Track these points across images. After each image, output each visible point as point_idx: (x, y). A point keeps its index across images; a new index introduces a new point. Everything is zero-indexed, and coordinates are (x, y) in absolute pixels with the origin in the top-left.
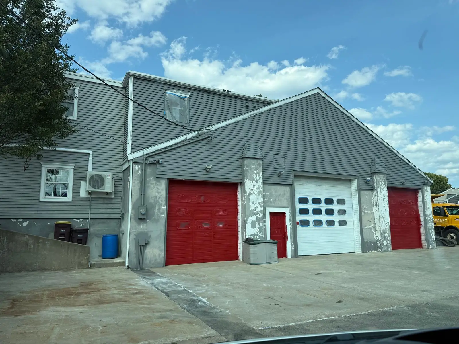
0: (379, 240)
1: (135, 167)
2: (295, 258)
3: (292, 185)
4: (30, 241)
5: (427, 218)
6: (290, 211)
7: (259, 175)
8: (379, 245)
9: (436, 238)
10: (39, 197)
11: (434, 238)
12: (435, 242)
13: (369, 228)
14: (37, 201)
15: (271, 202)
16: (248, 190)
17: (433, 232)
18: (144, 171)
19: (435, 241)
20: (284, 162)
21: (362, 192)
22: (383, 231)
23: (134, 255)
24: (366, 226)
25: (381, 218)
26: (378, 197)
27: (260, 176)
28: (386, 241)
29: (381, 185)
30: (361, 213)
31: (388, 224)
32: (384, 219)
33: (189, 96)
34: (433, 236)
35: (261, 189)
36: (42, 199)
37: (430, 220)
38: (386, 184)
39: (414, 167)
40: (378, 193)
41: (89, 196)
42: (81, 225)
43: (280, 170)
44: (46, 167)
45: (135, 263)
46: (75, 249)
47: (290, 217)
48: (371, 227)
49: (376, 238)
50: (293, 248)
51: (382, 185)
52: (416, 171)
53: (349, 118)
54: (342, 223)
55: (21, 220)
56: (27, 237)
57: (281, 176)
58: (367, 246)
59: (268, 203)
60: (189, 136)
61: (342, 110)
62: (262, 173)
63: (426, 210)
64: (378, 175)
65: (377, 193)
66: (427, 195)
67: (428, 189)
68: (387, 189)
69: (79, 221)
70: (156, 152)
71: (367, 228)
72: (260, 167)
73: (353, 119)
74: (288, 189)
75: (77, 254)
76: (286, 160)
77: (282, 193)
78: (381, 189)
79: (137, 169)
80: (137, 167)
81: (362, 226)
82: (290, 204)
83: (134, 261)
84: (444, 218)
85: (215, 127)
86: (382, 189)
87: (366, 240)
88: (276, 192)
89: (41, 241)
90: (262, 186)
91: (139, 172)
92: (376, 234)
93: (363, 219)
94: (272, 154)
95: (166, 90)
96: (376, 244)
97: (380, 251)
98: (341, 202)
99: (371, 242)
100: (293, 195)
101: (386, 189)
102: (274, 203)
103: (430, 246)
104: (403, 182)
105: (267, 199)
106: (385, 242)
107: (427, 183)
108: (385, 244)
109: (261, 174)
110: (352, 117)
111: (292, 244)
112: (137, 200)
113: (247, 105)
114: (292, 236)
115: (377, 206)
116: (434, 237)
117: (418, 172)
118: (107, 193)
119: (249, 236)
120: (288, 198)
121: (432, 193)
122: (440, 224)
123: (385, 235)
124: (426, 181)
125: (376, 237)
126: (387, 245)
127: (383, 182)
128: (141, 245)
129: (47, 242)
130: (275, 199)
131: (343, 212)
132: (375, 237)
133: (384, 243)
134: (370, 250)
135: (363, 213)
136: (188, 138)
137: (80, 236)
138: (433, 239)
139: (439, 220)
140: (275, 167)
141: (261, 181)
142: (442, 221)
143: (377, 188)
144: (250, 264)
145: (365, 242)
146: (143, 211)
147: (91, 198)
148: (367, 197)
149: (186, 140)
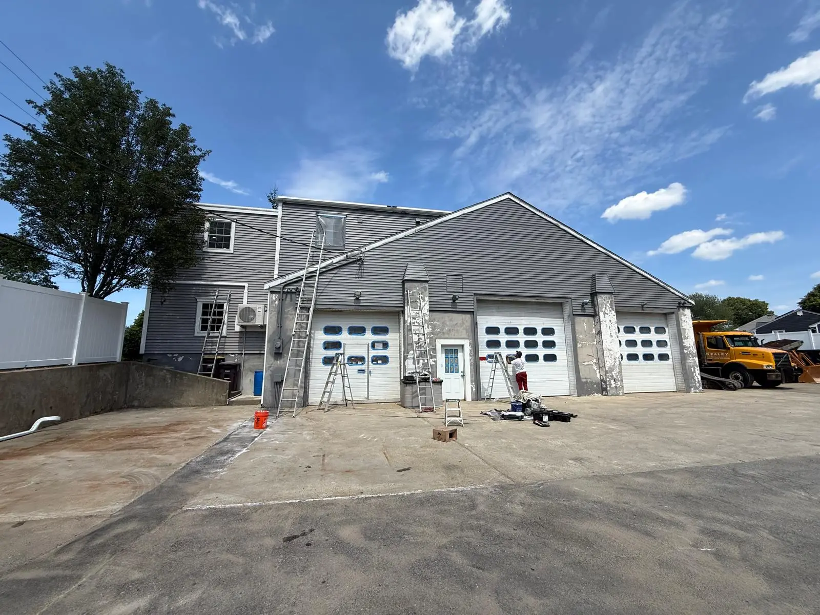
0: (605, 379)
1: (272, 296)
2: (477, 401)
3: (473, 312)
4: (167, 376)
5: (685, 351)
6: (470, 344)
7: (424, 300)
8: (604, 386)
9: (702, 378)
10: (194, 332)
11: (698, 379)
12: (701, 384)
13: (589, 365)
14: (192, 336)
15: (443, 333)
16: (408, 320)
17: (696, 370)
18: (282, 301)
19: (701, 382)
20: (461, 284)
21: (578, 319)
22: (610, 368)
23: (270, 393)
24: (584, 362)
25: (605, 352)
26: (600, 324)
27: (426, 302)
28: (615, 381)
29: (606, 308)
30: (576, 345)
31: (617, 360)
32: (611, 352)
33: (345, 217)
34: (697, 375)
35: (427, 318)
36: (196, 334)
37: (692, 354)
38: (614, 307)
39: (661, 283)
40: (601, 318)
41: (244, 330)
42: (236, 360)
43: (454, 294)
44: (202, 302)
45: (271, 402)
46: (213, 386)
47: (470, 350)
48: (592, 363)
49: (600, 377)
50: (474, 389)
51: (607, 308)
52: (664, 288)
53: (556, 226)
54: (550, 358)
55: (177, 355)
56: (165, 371)
57: (456, 301)
58: (585, 388)
59: (439, 334)
60: (335, 260)
61: (545, 217)
62: (428, 298)
63: (683, 341)
64: (601, 295)
65: (599, 319)
66: (684, 321)
67: (688, 312)
68: (615, 314)
69: (233, 356)
70: (296, 280)
71: (585, 364)
72: (426, 290)
73: (562, 226)
74: (468, 317)
75: (215, 391)
76: (464, 281)
77: (460, 322)
78: (605, 313)
79: (274, 298)
80: (274, 297)
81: (578, 362)
82: (471, 334)
83: (270, 399)
84: (725, 352)
85: (368, 248)
86: (608, 314)
87: (584, 380)
88: (451, 320)
89: (178, 375)
90: (428, 313)
91: (277, 302)
92: (599, 372)
93: (579, 351)
94: (446, 275)
95: (318, 213)
96: (600, 385)
97: (605, 395)
98: (548, 331)
99: (592, 382)
100: (475, 324)
101: (614, 313)
102: (449, 334)
103: (692, 389)
104: (642, 304)
105: (439, 330)
106: (612, 382)
107: (685, 303)
108: (613, 385)
109: (427, 299)
110: (559, 224)
111: (473, 383)
112: (274, 333)
113: (418, 220)
114: (473, 373)
115: (600, 336)
116: (699, 377)
117: (669, 291)
118: (257, 326)
119: (409, 373)
120: (468, 328)
121: (693, 319)
122: (717, 360)
123: (614, 375)
124: (682, 301)
125: (601, 376)
126: (616, 387)
127: (608, 305)
128: (276, 382)
129: (184, 377)
130: (450, 330)
131: (549, 344)
132: (598, 376)
133: (611, 385)
134: (589, 393)
135: (579, 345)
136: (334, 262)
137: (227, 371)
138: (697, 380)
139: (715, 354)
140: (448, 290)
141: (427, 307)
142: (721, 355)
143: (599, 312)
144: (404, 407)
145: (582, 382)
146: (279, 344)
147: (246, 332)
148: (585, 325)
149: (332, 264)
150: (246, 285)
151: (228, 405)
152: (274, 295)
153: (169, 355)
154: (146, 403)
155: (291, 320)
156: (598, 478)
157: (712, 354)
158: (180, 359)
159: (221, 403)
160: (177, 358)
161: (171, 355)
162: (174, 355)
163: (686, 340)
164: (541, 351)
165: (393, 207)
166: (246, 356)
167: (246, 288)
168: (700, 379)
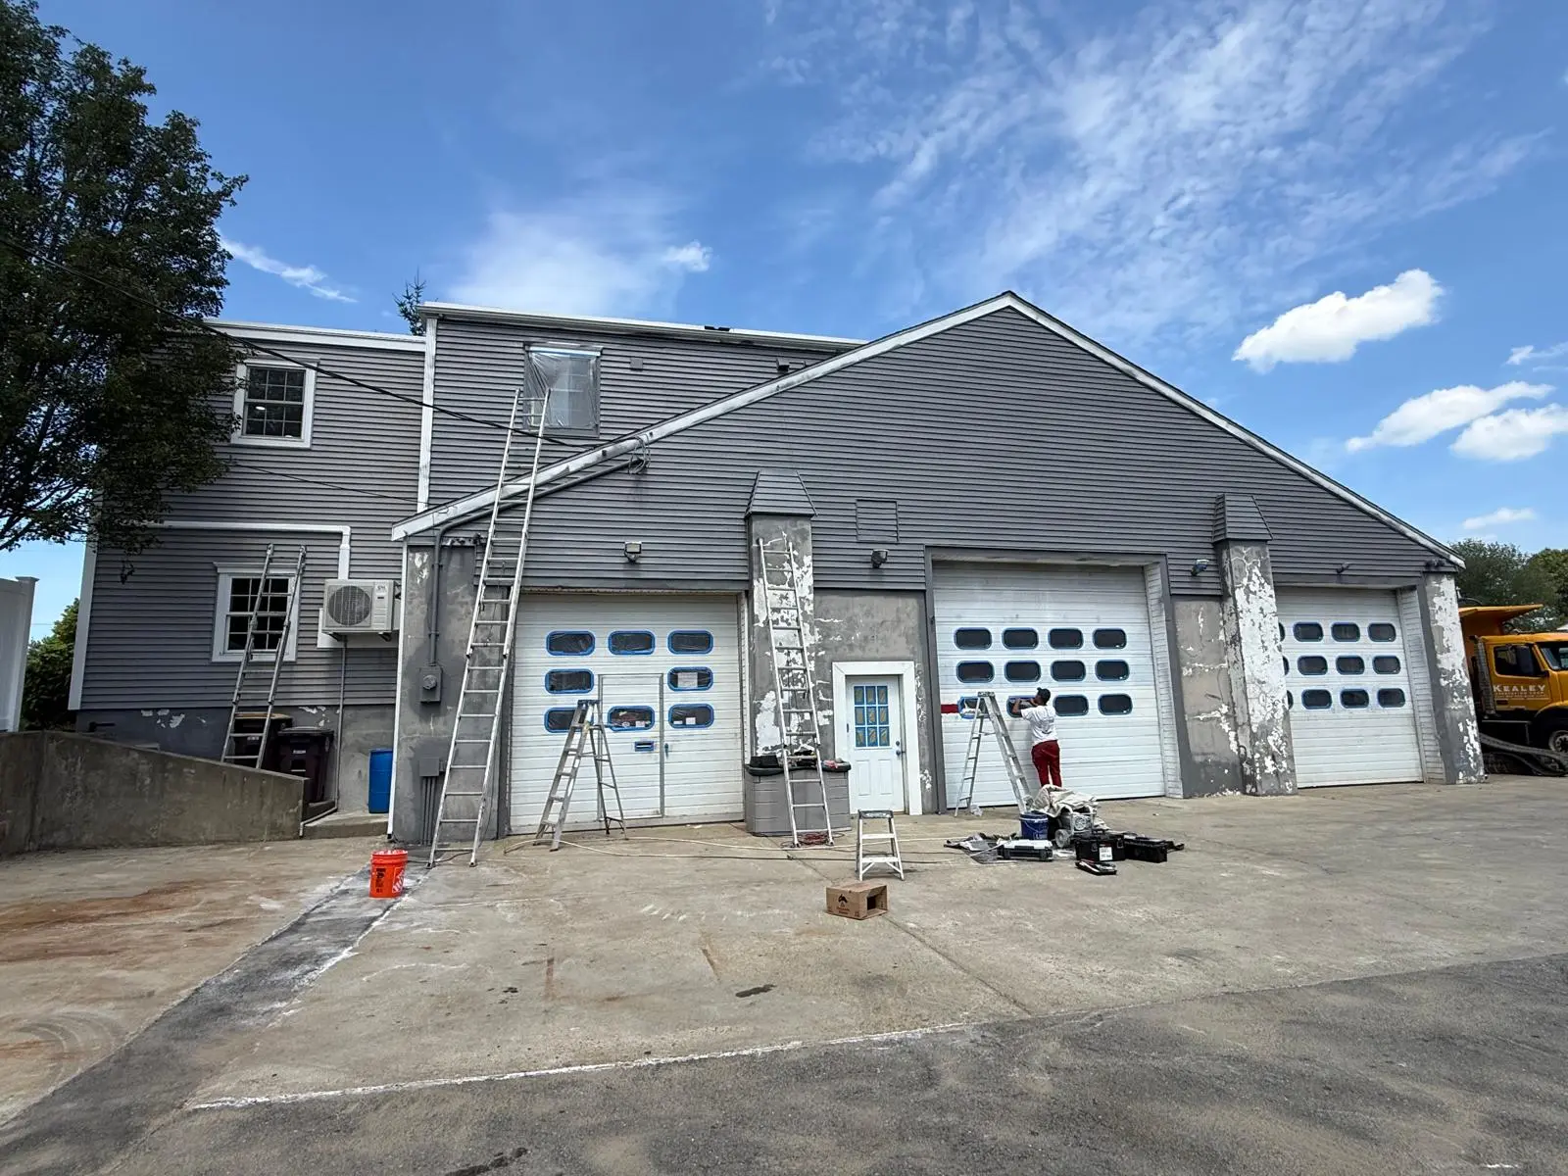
0: (1249, 756)
1: (414, 558)
2: (936, 816)
3: (924, 591)
4: (141, 767)
5: (1444, 683)
6: (917, 672)
7: (801, 564)
8: (1248, 772)
9: (1484, 747)
10: (210, 653)
11: (1474, 750)
12: (1482, 762)
13: (1208, 719)
14: (206, 663)
15: (851, 647)
16: (761, 613)
17: (1469, 728)
18: (438, 569)
19: (1481, 758)
20: (895, 523)
21: (1182, 606)
22: (1261, 726)
23: (410, 805)
24: (1199, 714)
25: (1250, 688)
26: (1238, 618)
27: (805, 569)
28: (1273, 759)
29: (1250, 579)
30: (1180, 672)
31: (1280, 706)
32: (1266, 689)
33: (599, 354)
34: (1472, 741)
35: (809, 608)
36: (216, 658)
37: (1459, 688)
38: (1271, 576)
39: (1382, 516)
40: (1239, 606)
41: (340, 645)
42: (322, 724)
43: (877, 548)
44: (230, 574)
45: (413, 828)
46: (261, 790)
47: (918, 689)
48: (1218, 715)
49: (1239, 750)
50: (928, 786)
51: (1254, 578)
52: (1391, 528)
53: (1127, 375)
54: (1116, 705)
55: (166, 712)
56: (136, 755)
57: (883, 566)
58: (1203, 776)
59: (841, 650)
60: (574, 465)
61: (1100, 353)
62: (810, 557)
63: (1439, 656)
64: (1239, 547)
65: (1235, 605)
66: (1440, 608)
67: (1448, 586)
68: (1273, 592)
69: (314, 711)
70: (474, 515)
71: (1201, 718)
72: (804, 539)
73: (1141, 377)
74: (911, 604)
75: (268, 802)
76: (900, 515)
77: (891, 616)
78: (1248, 591)
79: (418, 564)
80: (418, 560)
81: (1183, 713)
82: (919, 649)
83: (411, 821)
84: (1536, 683)
85: (658, 432)
86: (1254, 593)
87: (1199, 759)
88: (868, 614)
89: (170, 765)
90: (811, 597)
91: (425, 573)
92: (1236, 738)
93: (1187, 686)
94: (853, 500)
95: (529, 344)
96: (1238, 770)
97: (1251, 794)
98: (1110, 638)
99: (1217, 764)
100: (928, 623)
101: (1269, 590)
102: (862, 648)
103: (1461, 775)
104: (1339, 567)
105: (838, 638)
106: (1268, 762)
107: (1441, 564)
108: (1270, 769)
109: (808, 560)
110: (1136, 372)
111: (927, 772)
112: (419, 650)
113: (783, 362)
114: (926, 747)
115: (1238, 648)
116: (1477, 745)
117: (1403, 534)
118: (374, 635)
119: (766, 749)
120: (911, 632)
121: (1461, 603)
122: (1521, 703)
123: (1271, 743)
124: (1435, 560)
125: (1239, 746)
126: (1276, 773)
127: (1256, 570)
128: (427, 778)
129: (185, 770)
130: (866, 638)
131: (1113, 670)
132: (1233, 746)
133: (1266, 768)
134: (1214, 789)
135: (1186, 672)
136: (572, 469)
137: (299, 752)
138: (1471, 753)
139: (1515, 689)
140: (862, 538)
141: (809, 580)
142: (1528, 691)
143: (1234, 590)
144: (754, 834)
145: (1194, 763)
146: (431, 680)
147: (347, 650)
148: (1201, 620)
149: (566, 475)
150: (346, 530)
151: (301, 838)
152: (418, 555)
153: (146, 714)
154: (87, 838)
155: (459, 620)
156: (1238, 998)
157: (1506, 689)
158: (176, 722)
159: (283, 833)
160: (167, 720)
161: (150, 714)
162: (160, 713)
163: (1444, 655)
164: (1093, 689)
165: (720, 329)
166: (349, 713)
167: (346, 539)
168: (1479, 751)
